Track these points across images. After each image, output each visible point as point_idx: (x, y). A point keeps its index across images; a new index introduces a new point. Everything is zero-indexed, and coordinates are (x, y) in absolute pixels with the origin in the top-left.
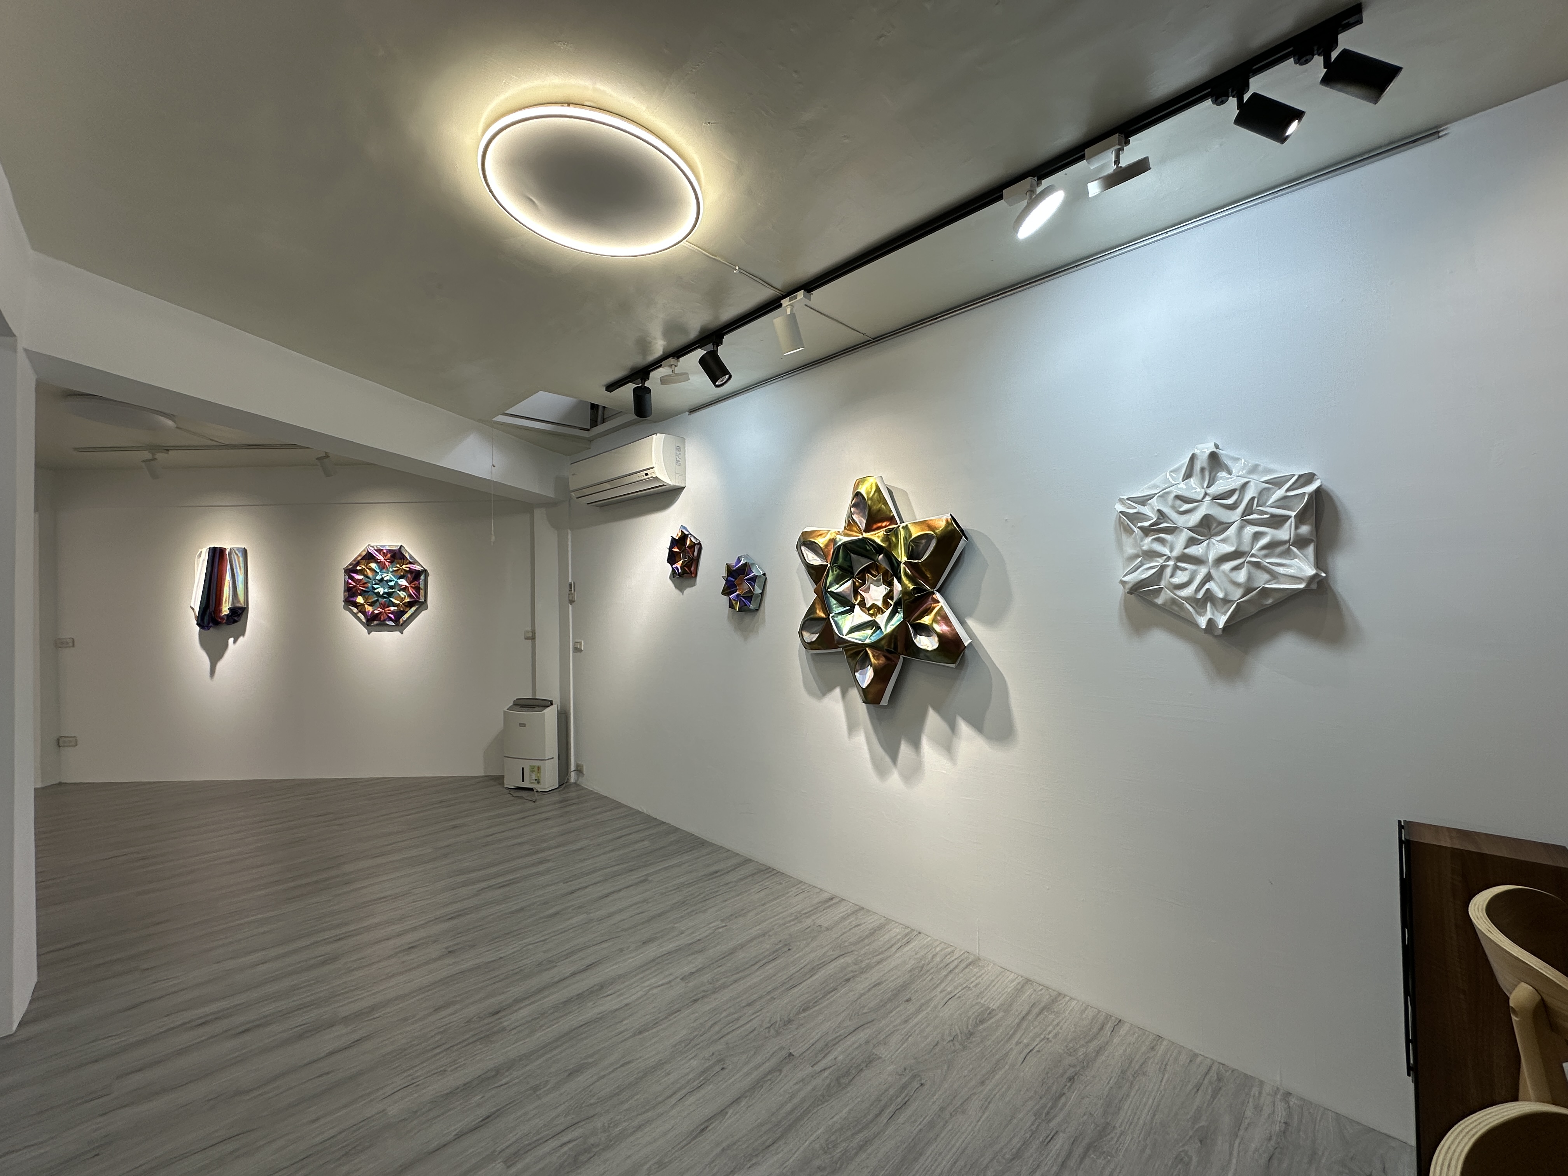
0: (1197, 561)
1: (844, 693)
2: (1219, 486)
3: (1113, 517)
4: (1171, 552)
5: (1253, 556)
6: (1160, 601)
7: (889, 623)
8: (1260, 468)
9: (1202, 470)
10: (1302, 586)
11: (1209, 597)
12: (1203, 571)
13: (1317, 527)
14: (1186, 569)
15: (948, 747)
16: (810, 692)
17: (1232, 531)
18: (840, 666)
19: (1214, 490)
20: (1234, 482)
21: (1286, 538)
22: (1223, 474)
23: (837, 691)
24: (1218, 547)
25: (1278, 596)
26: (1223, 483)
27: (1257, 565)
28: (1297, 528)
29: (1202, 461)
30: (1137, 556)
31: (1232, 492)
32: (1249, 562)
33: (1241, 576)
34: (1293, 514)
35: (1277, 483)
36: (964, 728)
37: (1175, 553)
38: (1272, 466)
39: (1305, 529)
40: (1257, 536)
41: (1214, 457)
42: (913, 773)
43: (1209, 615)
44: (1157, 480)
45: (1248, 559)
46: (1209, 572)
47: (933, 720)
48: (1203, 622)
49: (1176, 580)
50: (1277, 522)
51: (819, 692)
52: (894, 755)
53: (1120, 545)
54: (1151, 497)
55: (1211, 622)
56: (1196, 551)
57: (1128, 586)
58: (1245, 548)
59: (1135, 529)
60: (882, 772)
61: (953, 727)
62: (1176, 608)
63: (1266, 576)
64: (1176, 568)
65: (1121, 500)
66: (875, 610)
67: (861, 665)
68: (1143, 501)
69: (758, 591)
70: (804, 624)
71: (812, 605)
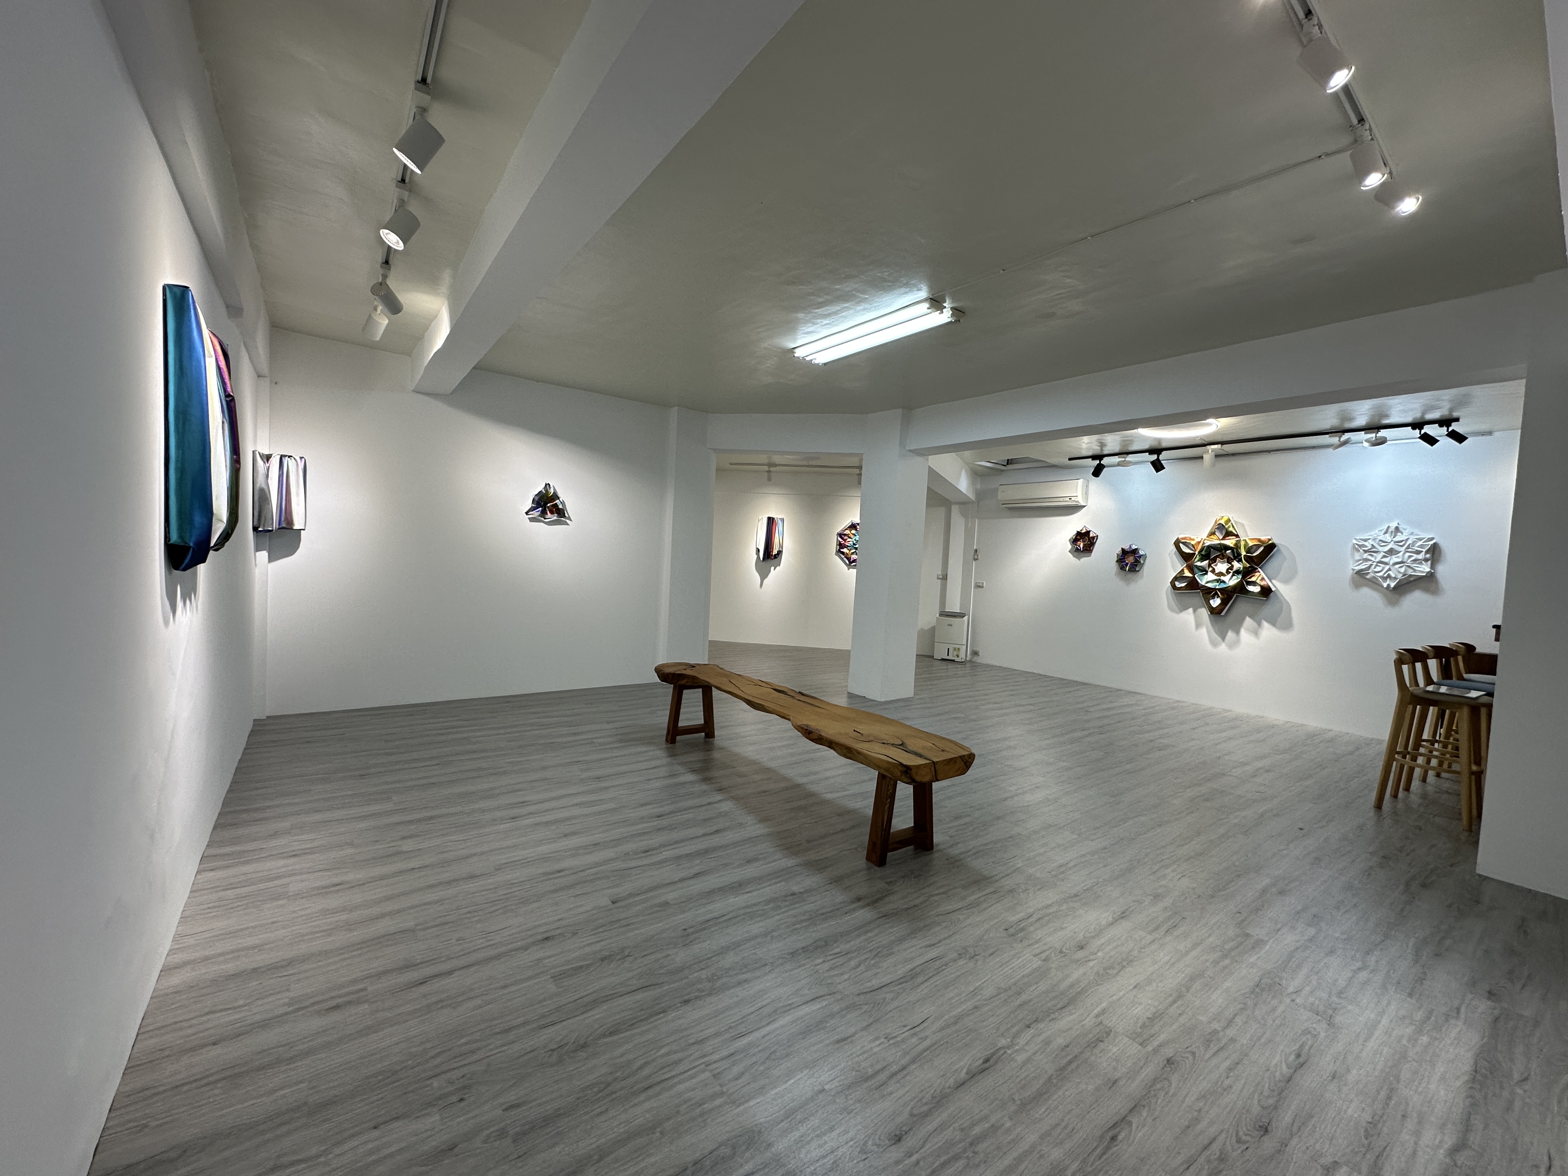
0: (1386, 564)
1: (1195, 611)
2: (1397, 539)
3: (1351, 545)
4: (1375, 560)
5: (1408, 563)
6: (1368, 577)
7: (1232, 581)
8: (1414, 534)
9: (1392, 532)
10: (1424, 574)
11: (1389, 576)
12: (1387, 567)
13: (1433, 555)
14: (1381, 566)
15: (1256, 633)
16: (1172, 610)
17: (1401, 554)
18: (1198, 598)
19: (1396, 539)
20: (1403, 538)
21: (1421, 558)
22: (1399, 534)
23: (1191, 610)
24: (1394, 559)
25: (1415, 578)
26: (1399, 538)
27: (1409, 567)
28: (1425, 555)
29: (1392, 529)
30: (1360, 560)
31: (1402, 541)
32: (1406, 565)
33: (1402, 570)
34: (1424, 550)
35: (1420, 539)
36: (1265, 624)
37: (1377, 560)
38: (1419, 533)
39: (1428, 556)
40: (1410, 557)
41: (1397, 528)
42: (1237, 642)
43: (1388, 582)
44: (1372, 533)
47: (1248, 621)
48: (1385, 585)
49: (1376, 570)
50: (1418, 552)
51: (1177, 610)
52: (1223, 638)
53: (1353, 555)
54: (1369, 539)
55: (1388, 585)
56: (1385, 560)
57: (1355, 571)
58: (1405, 560)
59: (1361, 550)
60: (1214, 644)
61: (1259, 624)
62: (1374, 580)
63: (1412, 570)
64: (1377, 565)
65: (1356, 539)
66: (1220, 574)
67: (1213, 597)
68: (1365, 540)
69: (1142, 562)
70: (1176, 579)
71: (1183, 570)
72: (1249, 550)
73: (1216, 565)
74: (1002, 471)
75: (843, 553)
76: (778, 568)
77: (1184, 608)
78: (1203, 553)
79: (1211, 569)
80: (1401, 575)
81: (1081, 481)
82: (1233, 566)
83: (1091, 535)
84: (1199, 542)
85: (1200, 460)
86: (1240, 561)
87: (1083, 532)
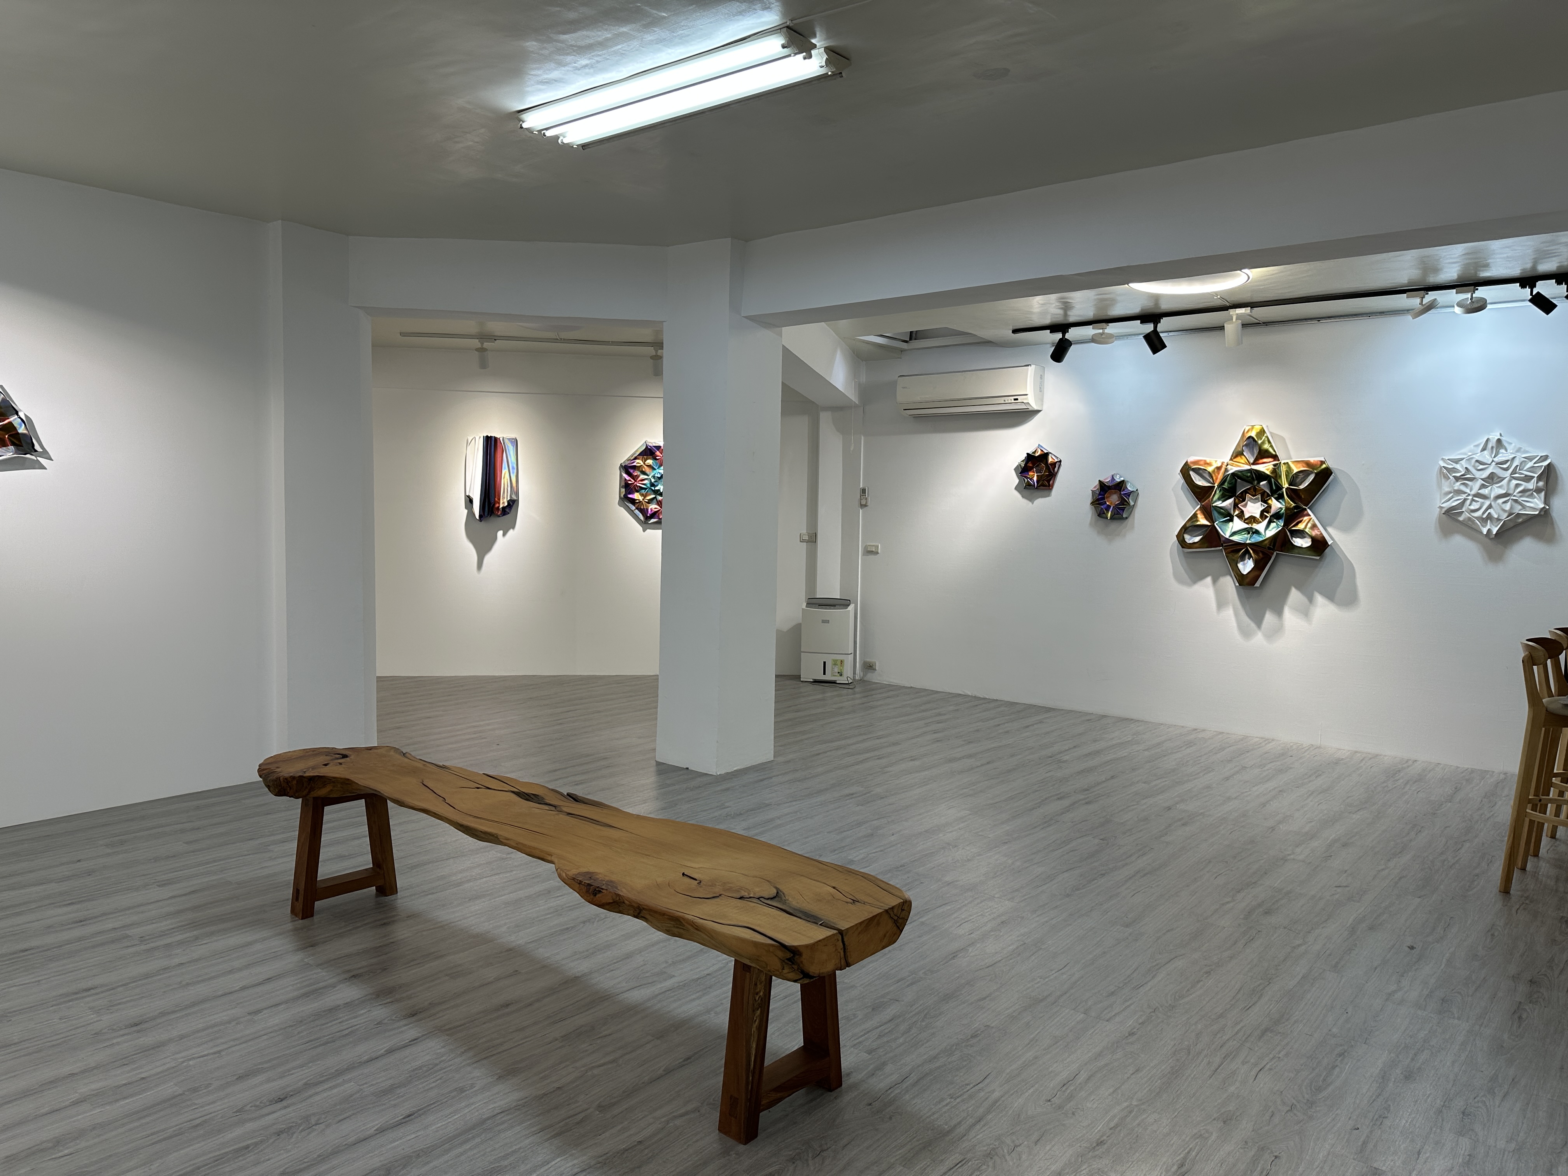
1: (1215, 581)
2: (1500, 457)
3: (1437, 468)
4: (1471, 491)
5: (1514, 496)
6: (1461, 519)
7: (1268, 531)
8: (1522, 450)
9: (1492, 448)
10: (1537, 513)
11: (1490, 517)
13: (1547, 483)
14: (1478, 501)
15: (1305, 613)
16: (1180, 581)
17: (1506, 481)
18: (1219, 560)
21: (1532, 488)
22: (1502, 451)
23: (1209, 580)
25: (1525, 517)
26: (1502, 456)
27: (1516, 501)
28: (1537, 483)
29: (1492, 443)
30: (1451, 493)
31: (1506, 462)
32: (1512, 499)
33: (1507, 507)
34: (1536, 475)
35: (1530, 459)
36: (1319, 599)
37: (1473, 492)
38: (1527, 449)
39: (1541, 484)
40: (1517, 486)
41: (1499, 441)
42: (1278, 630)
44: (1465, 450)
45: (1512, 498)
46: (1491, 504)
47: (1295, 595)
48: (1485, 531)
49: (1472, 507)
50: (1528, 479)
51: (1189, 581)
52: (1258, 621)
53: (1440, 486)
54: (1462, 459)
56: (1485, 491)
57: (1444, 510)
58: (1511, 492)
59: (1451, 477)
60: (1246, 633)
61: (1311, 599)
62: (1470, 523)
63: (1520, 507)
64: (1473, 500)
65: (1443, 460)
66: (1252, 519)
67: (1242, 558)
68: (1457, 461)
69: (1132, 503)
70: (1185, 529)
71: (1195, 516)
72: (1294, 479)
73: (1245, 506)
74: (902, 351)
75: (633, 501)
76: (511, 532)
77: (1197, 577)
78: (1226, 486)
79: (1237, 512)
80: (1506, 515)
81: (1031, 370)
82: (1270, 507)
83: (1050, 460)
84: (1219, 468)
85: (1218, 333)
86: (1280, 498)
87: (1037, 455)
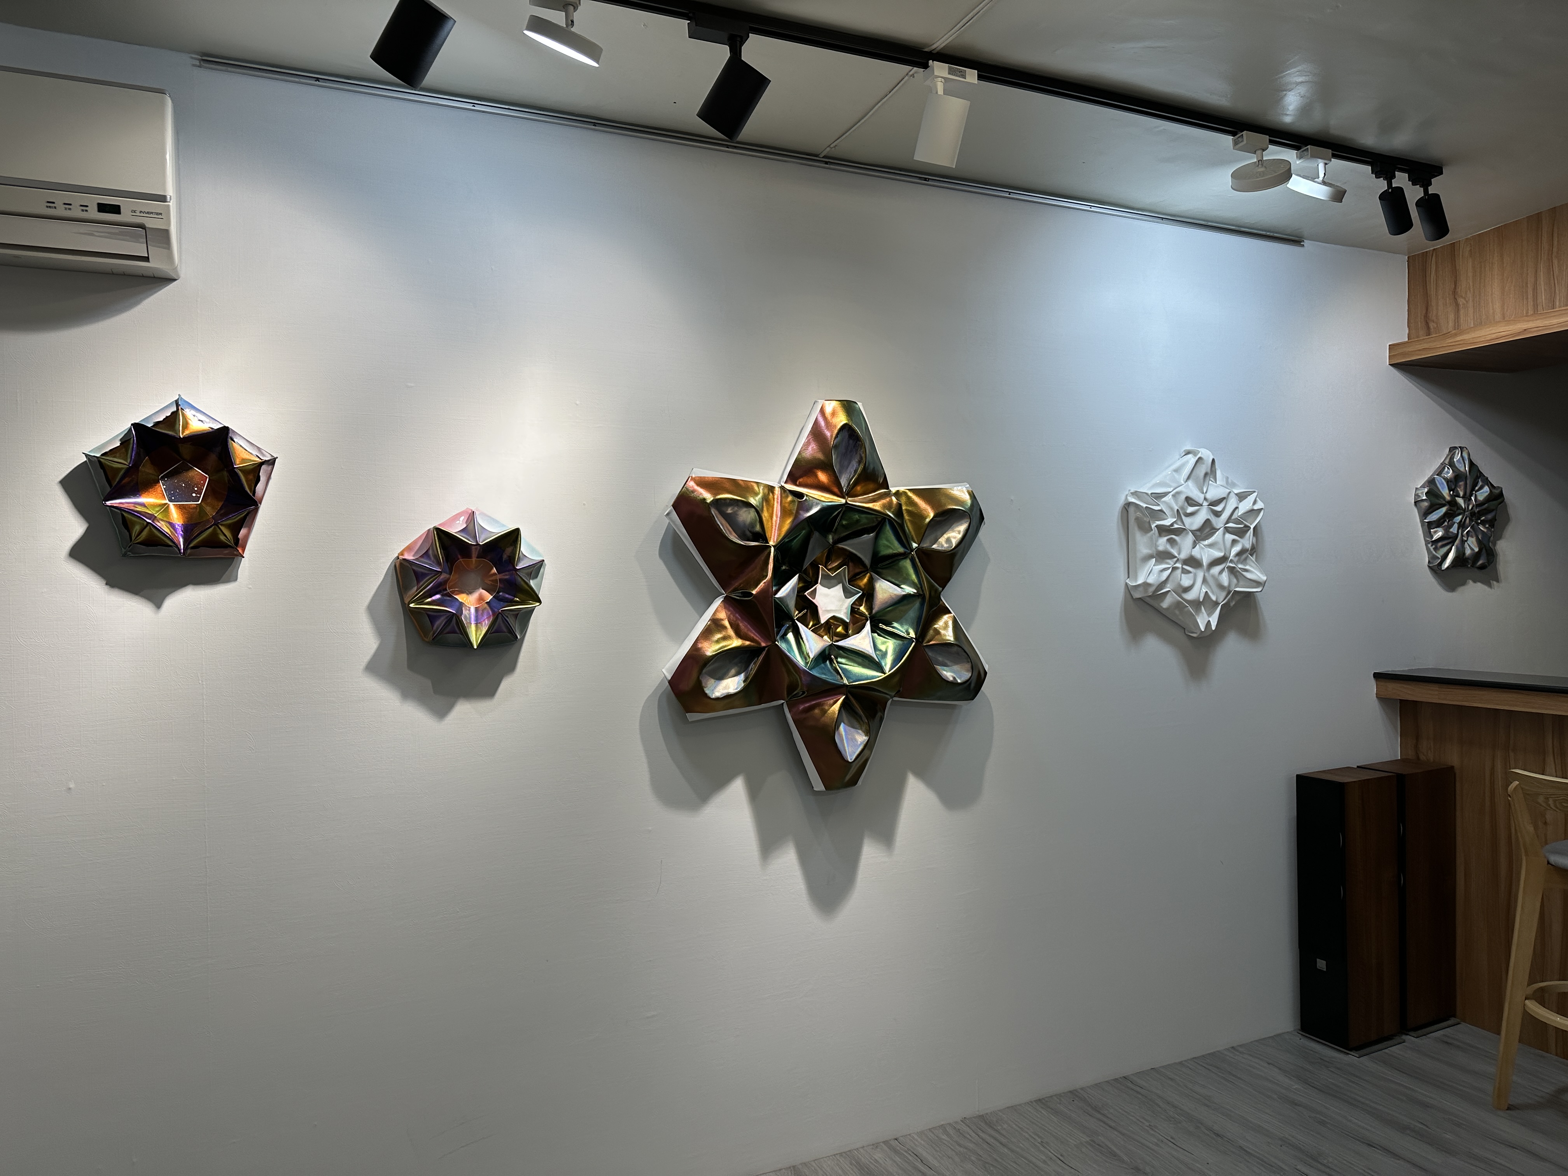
0: (1198, 564)
4: (1180, 554)
5: (1231, 561)
6: (1165, 604)
11: (1206, 599)
12: (1201, 575)
14: (1190, 572)
16: (672, 800)
17: (1218, 536)
19: (1209, 496)
20: (1220, 491)
23: (739, 786)
24: (1209, 551)
25: (1239, 598)
26: (1215, 491)
27: (1233, 570)
31: (1220, 500)
32: (1229, 567)
33: (1224, 580)
37: (1183, 556)
40: (1234, 542)
43: (1205, 617)
45: (1229, 564)
47: (914, 790)
49: (1183, 583)
55: (1207, 624)
57: (1153, 589)
58: (1226, 554)
62: (1180, 612)
63: (1236, 581)
64: (1183, 570)
70: (700, 662)
73: (819, 594)
77: (709, 784)
79: (806, 611)
80: (1224, 594)
82: (869, 594)
83: (234, 455)
84: (773, 502)
87: (178, 431)
